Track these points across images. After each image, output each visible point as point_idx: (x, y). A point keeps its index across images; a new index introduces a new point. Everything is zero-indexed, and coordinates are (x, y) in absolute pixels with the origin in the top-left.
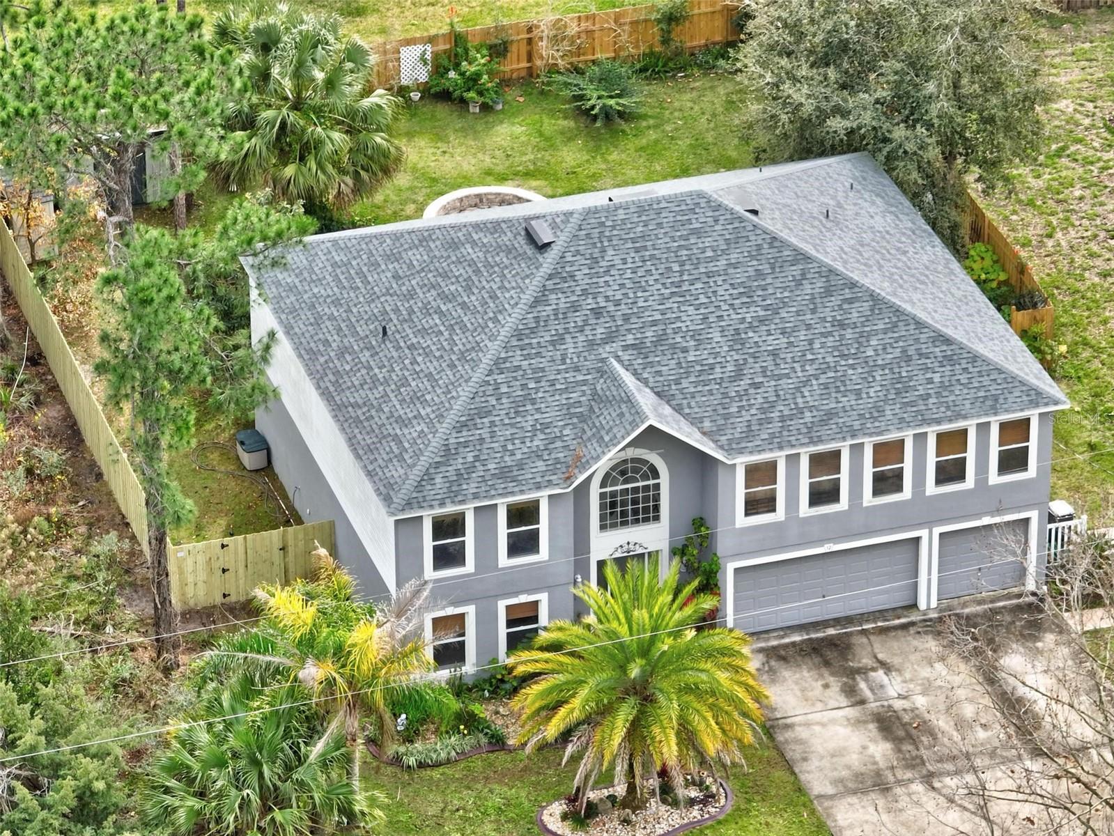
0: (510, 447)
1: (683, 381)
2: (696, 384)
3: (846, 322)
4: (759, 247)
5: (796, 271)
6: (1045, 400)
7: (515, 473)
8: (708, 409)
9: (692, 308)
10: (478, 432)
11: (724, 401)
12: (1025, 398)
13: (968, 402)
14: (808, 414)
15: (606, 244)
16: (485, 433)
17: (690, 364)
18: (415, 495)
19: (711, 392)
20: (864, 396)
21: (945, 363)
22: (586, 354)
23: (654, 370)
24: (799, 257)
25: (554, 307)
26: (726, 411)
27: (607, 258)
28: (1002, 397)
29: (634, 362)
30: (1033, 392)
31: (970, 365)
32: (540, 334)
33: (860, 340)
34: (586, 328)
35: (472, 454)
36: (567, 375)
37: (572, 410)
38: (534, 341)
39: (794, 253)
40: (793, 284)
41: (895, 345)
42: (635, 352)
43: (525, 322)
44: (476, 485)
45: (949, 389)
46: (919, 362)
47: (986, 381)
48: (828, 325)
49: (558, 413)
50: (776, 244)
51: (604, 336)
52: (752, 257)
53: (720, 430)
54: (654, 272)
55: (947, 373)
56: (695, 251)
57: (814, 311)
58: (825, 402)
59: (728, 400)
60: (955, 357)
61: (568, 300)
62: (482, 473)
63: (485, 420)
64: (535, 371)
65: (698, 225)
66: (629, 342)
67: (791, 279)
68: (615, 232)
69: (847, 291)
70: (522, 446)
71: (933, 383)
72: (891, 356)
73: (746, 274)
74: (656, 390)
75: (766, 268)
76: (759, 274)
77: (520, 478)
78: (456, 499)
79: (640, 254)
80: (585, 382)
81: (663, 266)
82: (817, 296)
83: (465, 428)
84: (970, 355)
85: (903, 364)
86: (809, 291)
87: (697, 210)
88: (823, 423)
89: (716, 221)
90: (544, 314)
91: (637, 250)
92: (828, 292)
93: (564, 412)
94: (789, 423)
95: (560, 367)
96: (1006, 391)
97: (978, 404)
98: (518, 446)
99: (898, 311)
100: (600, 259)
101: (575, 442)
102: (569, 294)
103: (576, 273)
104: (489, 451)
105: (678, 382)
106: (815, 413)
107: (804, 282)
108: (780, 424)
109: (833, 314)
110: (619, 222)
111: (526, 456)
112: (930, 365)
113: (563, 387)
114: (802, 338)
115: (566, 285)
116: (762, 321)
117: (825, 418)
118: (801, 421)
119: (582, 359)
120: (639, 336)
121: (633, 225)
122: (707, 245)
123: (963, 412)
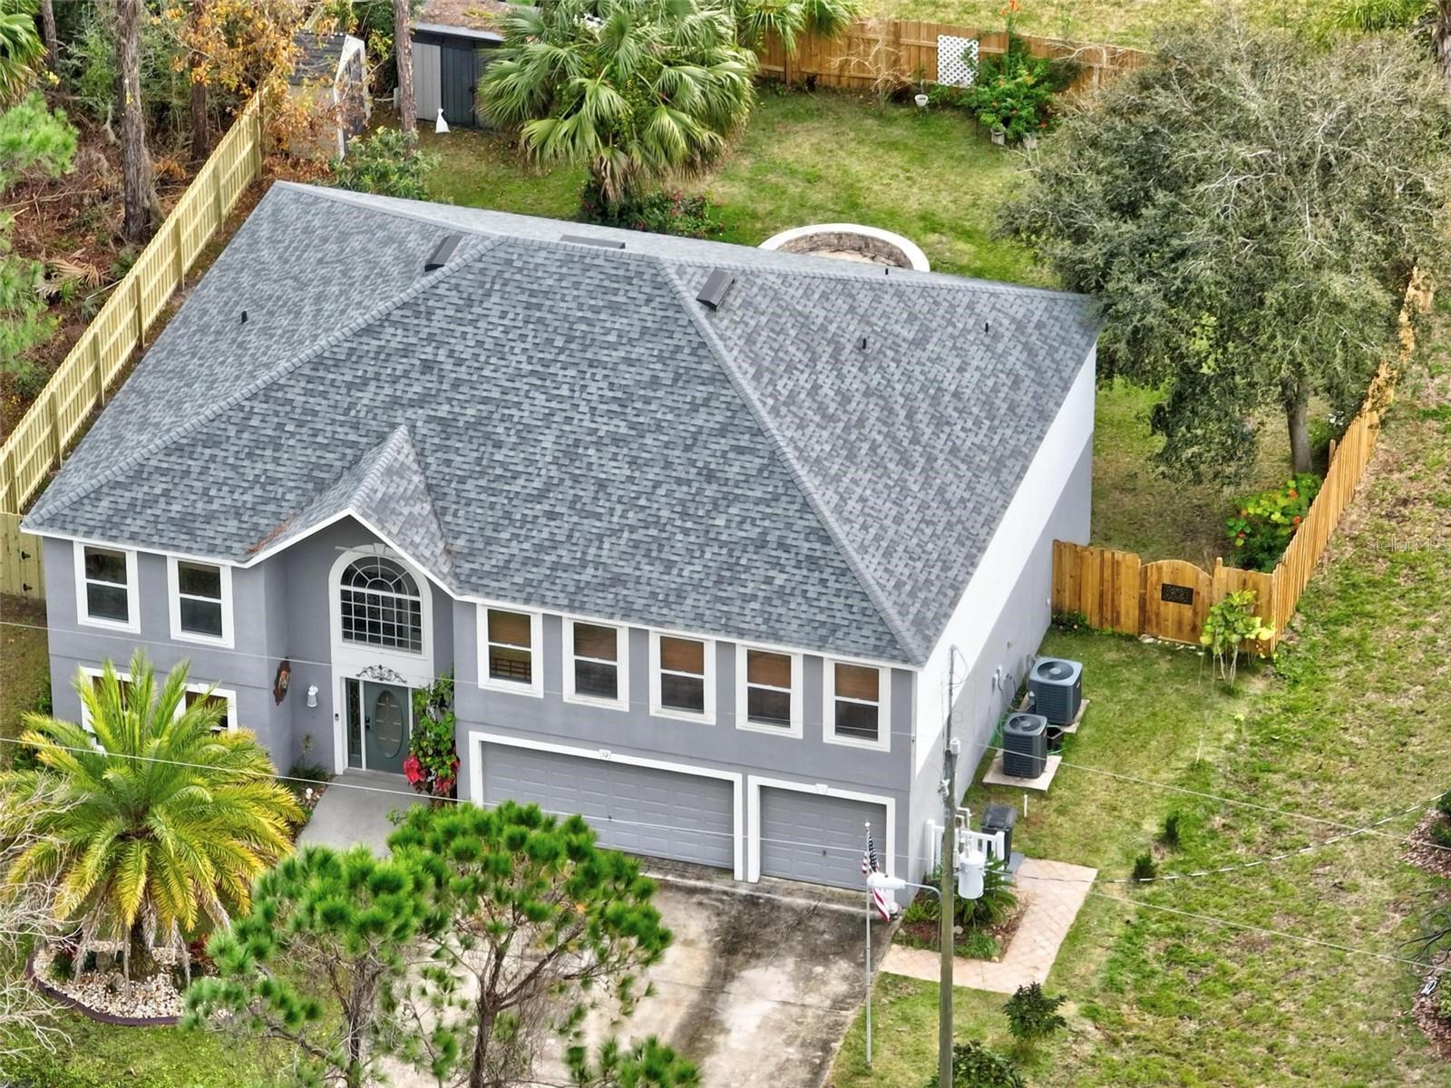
0: (213, 492)
1: (470, 481)
2: (484, 489)
3: (719, 475)
4: (678, 349)
5: (701, 392)
6: (895, 653)
7: (197, 525)
8: (476, 525)
9: (544, 397)
10: (190, 462)
11: (501, 521)
12: (872, 641)
13: (799, 622)
14: (590, 571)
15: (497, 287)
16: (196, 466)
17: (492, 464)
18: (65, 512)
19: (492, 506)
20: (675, 571)
21: (804, 565)
22: (379, 411)
23: (445, 456)
24: (718, 377)
25: (383, 343)
26: (495, 535)
27: (485, 305)
28: (845, 630)
29: (429, 440)
30: (888, 637)
31: (834, 577)
32: (342, 371)
33: (720, 502)
34: (402, 380)
35: (165, 486)
36: (339, 430)
37: (315, 473)
38: (331, 376)
39: (715, 370)
40: (688, 407)
41: (758, 523)
42: (439, 428)
43: (335, 350)
44: (143, 523)
45: (786, 598)
46: (774, 553)
47: (839, 603)
48: (694, 471)
49: (297, 471)
50: (701, 352)
51: (416, 397)
52: (660, 358)
53: (471, 555)
54: (529, 339)
55: (797, 578)
56: (597, 330)
57: (687, 448)
58: (621, 563)
59: (507, 522)
60: (822, 562)
61: (405, 340)
62: (159, 512)
63: (208, 451)
64: (305, 412)
65: (623, 299)
66: (439, 414)
67: (688, 400)
68: (518, 277)
69: (747, 437)
70: (228, 495)
71: (770, 584)
72: (744, 534)
73: (638, 378)
74: (430, 481)
75: (667, 378)
76: (655, 382)
77: (199, 532)
78: (109, 533)
79: (529, 312)
80: (354, 444)
81: (546, 335)
82: (705, 431)
83: (178, 453)
84: (843, 566)
85: (751, 548)
86: (700, 423)
87: (634, 281)
88: (600, 588)
89: (648, 301)
90: (366, 348)
91: (528, 306)
92: (723, 431)
93: (305, 471)
94: (559, 573)
95: (338, 417)
96: (854, 624)
97: (808, 629)
98: (222, 494)
99: (791, 482)
100: (476, 303)
101: (291, 512)
102: (411, 333)
103: (437, 311)
104: (186, 489)
105: (462, 480)
106: (600, 573)
107: (701, 409)
108: (548, 572)
109: (709, 459)
110: (531, 266)
111: (224, 509)
112: (782, 562)
113: (326, 442)
114: (650, 476)
115: (416, 322)
116: (617, 440)
117: (607, 582)
118: (576, 577)
119: (370, 416)
120: (457, 410)
121: (546, 275)
122: (617, 326)
123: (782, 633)
